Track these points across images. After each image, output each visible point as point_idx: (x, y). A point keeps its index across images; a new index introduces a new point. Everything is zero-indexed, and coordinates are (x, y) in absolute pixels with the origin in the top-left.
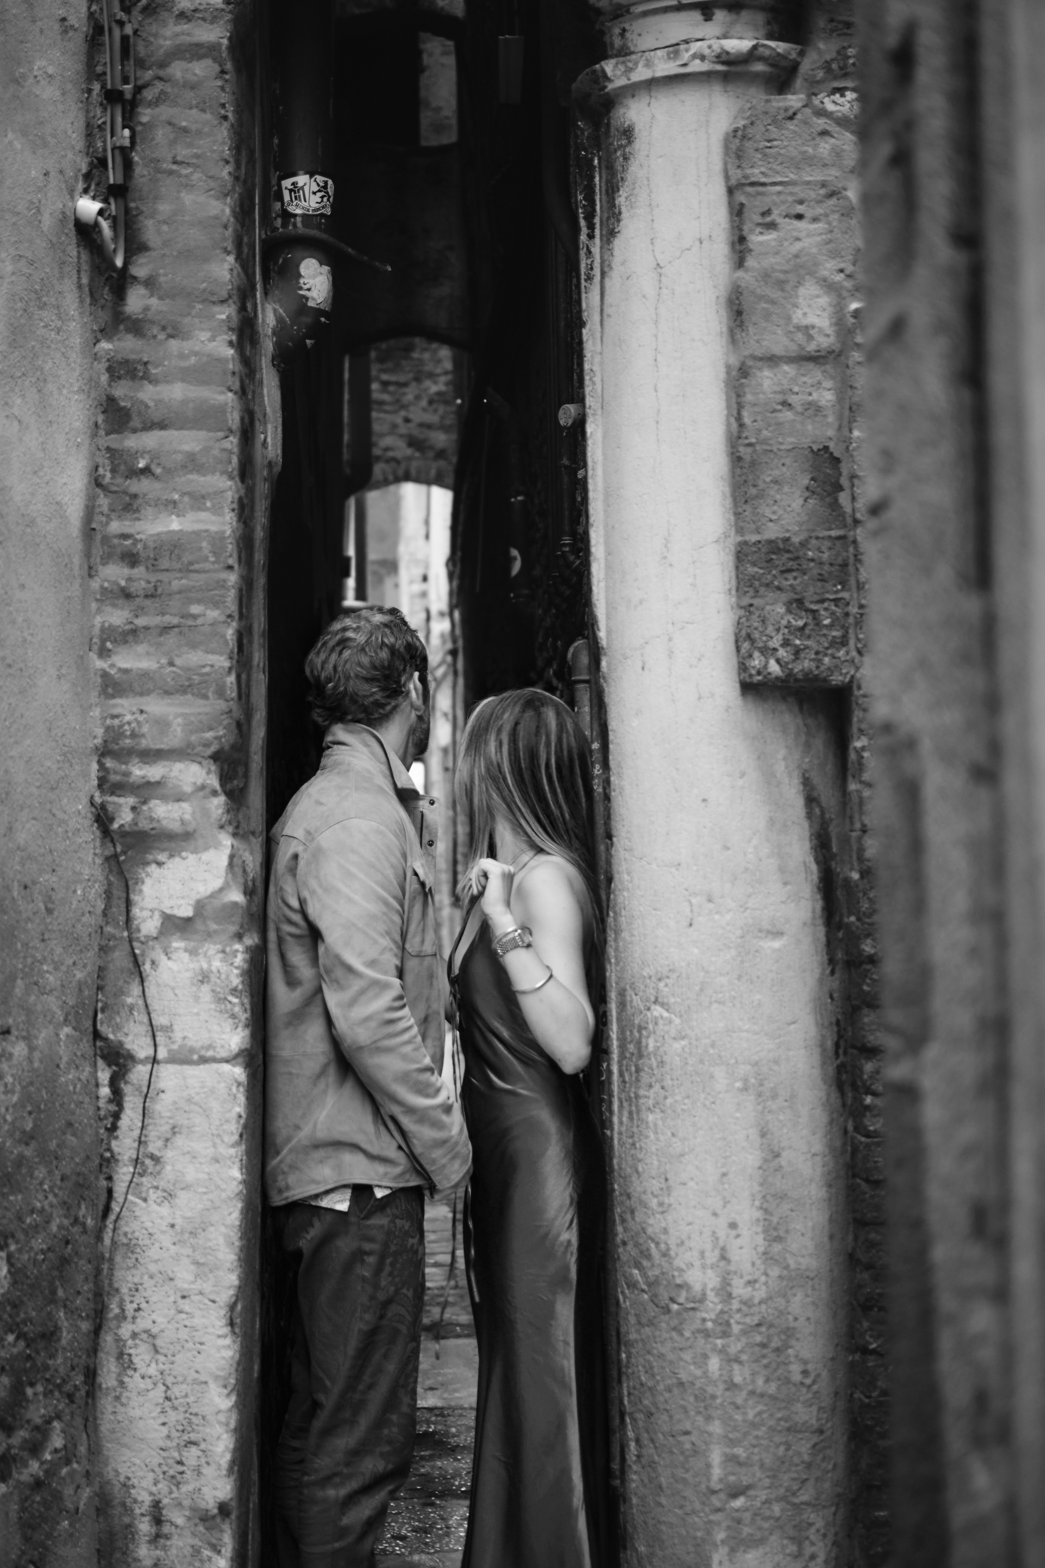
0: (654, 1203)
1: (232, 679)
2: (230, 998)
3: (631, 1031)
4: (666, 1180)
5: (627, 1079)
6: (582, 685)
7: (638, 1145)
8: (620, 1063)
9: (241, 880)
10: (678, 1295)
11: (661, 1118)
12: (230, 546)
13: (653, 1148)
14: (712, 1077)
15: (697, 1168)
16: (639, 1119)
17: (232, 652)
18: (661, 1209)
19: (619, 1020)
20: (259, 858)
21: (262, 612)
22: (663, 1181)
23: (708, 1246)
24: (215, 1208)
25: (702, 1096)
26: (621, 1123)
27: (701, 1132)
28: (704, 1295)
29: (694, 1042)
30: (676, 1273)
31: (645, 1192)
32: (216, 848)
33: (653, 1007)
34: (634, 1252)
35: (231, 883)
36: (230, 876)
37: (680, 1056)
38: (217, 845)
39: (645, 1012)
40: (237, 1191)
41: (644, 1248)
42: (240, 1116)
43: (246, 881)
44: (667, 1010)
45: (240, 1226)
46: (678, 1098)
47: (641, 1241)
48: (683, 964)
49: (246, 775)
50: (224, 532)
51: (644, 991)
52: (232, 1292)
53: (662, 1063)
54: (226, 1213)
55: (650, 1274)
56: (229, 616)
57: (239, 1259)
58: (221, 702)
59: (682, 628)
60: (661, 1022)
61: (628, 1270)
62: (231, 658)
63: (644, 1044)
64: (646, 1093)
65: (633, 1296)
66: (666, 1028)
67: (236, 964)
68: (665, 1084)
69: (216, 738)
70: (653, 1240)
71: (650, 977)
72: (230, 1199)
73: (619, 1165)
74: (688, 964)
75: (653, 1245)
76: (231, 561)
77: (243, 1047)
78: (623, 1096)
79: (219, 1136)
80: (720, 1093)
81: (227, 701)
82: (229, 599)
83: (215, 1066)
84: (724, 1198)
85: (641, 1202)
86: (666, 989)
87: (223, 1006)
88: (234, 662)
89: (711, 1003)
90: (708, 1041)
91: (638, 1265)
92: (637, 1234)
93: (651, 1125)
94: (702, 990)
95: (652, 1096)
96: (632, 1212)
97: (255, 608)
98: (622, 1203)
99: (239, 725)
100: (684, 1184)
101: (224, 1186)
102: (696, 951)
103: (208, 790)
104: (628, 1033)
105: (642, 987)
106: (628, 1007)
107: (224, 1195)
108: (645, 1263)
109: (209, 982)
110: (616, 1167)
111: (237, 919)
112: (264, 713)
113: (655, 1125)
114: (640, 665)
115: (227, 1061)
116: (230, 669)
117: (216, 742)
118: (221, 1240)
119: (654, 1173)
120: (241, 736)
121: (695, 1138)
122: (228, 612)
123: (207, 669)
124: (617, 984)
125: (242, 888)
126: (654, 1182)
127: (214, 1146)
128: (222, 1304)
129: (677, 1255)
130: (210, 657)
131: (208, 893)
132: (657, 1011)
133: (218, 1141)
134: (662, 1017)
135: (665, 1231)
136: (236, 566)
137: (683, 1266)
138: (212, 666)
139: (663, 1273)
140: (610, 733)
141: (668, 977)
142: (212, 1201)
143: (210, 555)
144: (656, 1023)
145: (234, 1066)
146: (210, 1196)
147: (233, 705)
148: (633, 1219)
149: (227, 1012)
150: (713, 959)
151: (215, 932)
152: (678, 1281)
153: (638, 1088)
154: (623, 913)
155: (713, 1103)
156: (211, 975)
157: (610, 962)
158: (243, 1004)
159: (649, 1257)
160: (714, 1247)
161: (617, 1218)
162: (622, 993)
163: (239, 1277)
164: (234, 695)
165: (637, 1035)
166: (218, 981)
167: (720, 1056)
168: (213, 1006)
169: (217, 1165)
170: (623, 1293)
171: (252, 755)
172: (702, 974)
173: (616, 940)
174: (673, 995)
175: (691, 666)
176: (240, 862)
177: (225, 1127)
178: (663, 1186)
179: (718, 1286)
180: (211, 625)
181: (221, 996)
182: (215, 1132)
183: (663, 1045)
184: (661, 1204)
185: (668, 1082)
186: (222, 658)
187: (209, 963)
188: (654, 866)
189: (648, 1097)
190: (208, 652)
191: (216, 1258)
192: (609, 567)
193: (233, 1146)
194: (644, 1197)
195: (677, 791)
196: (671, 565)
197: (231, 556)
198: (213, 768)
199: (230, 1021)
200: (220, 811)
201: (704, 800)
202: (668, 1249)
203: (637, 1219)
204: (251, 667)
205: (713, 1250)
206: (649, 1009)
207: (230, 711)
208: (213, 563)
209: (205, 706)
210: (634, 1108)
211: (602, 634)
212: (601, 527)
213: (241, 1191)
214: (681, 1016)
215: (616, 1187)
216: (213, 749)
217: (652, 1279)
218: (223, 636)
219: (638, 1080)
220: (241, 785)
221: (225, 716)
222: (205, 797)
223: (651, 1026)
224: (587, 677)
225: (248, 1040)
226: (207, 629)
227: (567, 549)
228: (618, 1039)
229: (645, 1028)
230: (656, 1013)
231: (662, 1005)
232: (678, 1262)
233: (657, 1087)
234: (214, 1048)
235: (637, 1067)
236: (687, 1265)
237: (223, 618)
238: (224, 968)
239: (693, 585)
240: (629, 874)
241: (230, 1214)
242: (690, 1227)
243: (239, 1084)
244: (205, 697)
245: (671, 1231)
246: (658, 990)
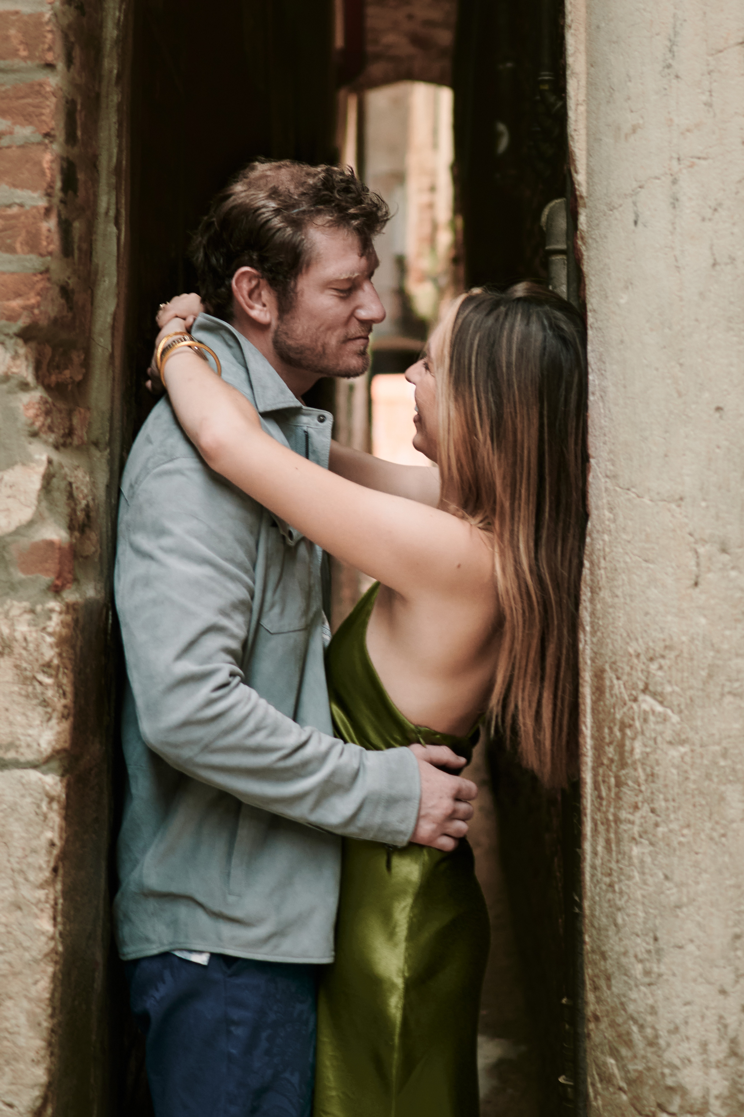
0: (638, 969)
1: (51, 224)
2: (41, 677)
3: (611, 729)
4: (656, 939)
5: (604, 794)
6: (559, 257)
7: (617, 888)
8: (594, 769)
9: (64, 509)
10: (670, 1102)
11: (650, 853)
12: (50, 36)
13: (639, 894)
14: (722, 798)
15: (699, 924)
16: (619, 852)
17: (51, 186)
18: (647, 980)
19: (595, 711)
20: (103, 478)
21: (114, 141)
22: (651, 941)
23: (713, 1036)
24: (15, 974)
25: (708, 825)
26: (595, 853)
27: (705, 876)
28: (706, 1103)
29: (699, 750)
30: (667, 1071)
31: (625, 954)
32: (24, 464)
33: (641, 697)
34: (609, 1034)
35: (46, 514)
36: (44, 504)
37: (677, 767)
38: (26, 461)
39: (629, 703)
40: (46, 949)
41: (622, 1030)
42: (52, 844)
43: (74, 511)
44: (661, 703)
45: (51, 999)
46: (674, 826)
47: (620, 1020)
48: (684, 638)
49: (87, 364)
50: (41, 15)
51: (629, 674)
52: (37, 1093)
53: (652, 776)
54: (30, 981)
55: (631, 1067)
56: (47, 135)
57: (50, 1044)
58: (33, 257)
59: (691, 166)
60: (652, 718)
61: (602, 1058)
62: (49, 195)
63: (627, 748)
64: (630, 817)
65: (606, 1093)
66: (659, 728)
67: (50, 630)
68: (656, 805)
69: (25, 308)
70: (635, 1022)
71: (638, 656)
72: (36, 961)
73: (592, 910)
74: (692, 640)
75: (635, 1029)
76: (50, 57)
77: (58, 747)
78: (598, 816)
79: (21, 872)
80: (732, 821)
81: (41, 255)
82: (47, 111)
83: (18, 773)
84: (737, 969)
85: (620, 966)
86: (660, 673)
87: (30, 689)
88: (56, 200)
89: (722, 695)
90: (717, 748)
91: (614, 1053)
92: (614, 1009)
93: (636, 861)
94: (710, 676)
95: (638, 822)
96: (608, 978)
97: (103, 135)
98: (595, 963)
99: (65, 291)
100: (681, 947)
101: (27, 944)
102: (703, 621)
103: (13, 382)
104: (606, 730)
105: (627, 669)
106: (608, 695)
107: (27, 956)
108: (624, 1051)
109: (11, 653)
110: (587, 912)
111: (53, 565)
112: (115, 280)
113: (642, 862)
114: (632, 218)
115: (35, 766)
116: (48, 211)
117: (25, 313)
118: (23, 1019)
119: (638, 928)
120: (71, 309)
121: (697, 883)
122: (46, 129)
123: (15, 210)
124: (593, 660)
125: (64, 521)
126: (639, 941)
127: (15, 886)
128: (22, 1110)
129: (668, 1045)
130: (19, 192)
131: (12, 528)
132: (647, 703)
133: (20, 879)
134: (653, 712)
135: (653, 1011)
136: (60, 66)
137: (677, 1062)
138: (21, 205)
139: (649, 1069)
140: (589, 314)
141: (663, 657)
142: (10, 964)
143: (21, 47)
144: (645, 720)
145: (44, 773)
146: (8, 957)
147: (55, 265)
148: (609, 987)
149: (36, 697)
150: (727, 633)
151: (21, 583)
152: (670, 1082)
153: (619, 808)
154: (603, 564)
155: (724, 835)
156: (15, 644)
157: (584, 630)
158: (59, 686)
159: (629, 1044)
160: (722, 1037)
161: (588, 982)
162: (599, 675)
163: (49, 1071)
164: (55, 246)
165: (618, 734)
166: (24, 652)
167: (734, 770)
168: (16, 688)
169: (19, 914)
170: (593, 1085)
171: (96, 337)
172: (712, 654)
173: (592, 601)
174: (669, 682)
175: (703, 220)
176: (63, 485)
177: (30, 860)
178: (651, 947)
179: (726, 1093)
180: (22, 147)
181: (28, 674)
182: (16, 866)
183: (654, 751)
184: (647, 973)
185: (660, 804)
186: (35, 195)
187: (12, 627)
188: (646, 500)
189: (633, 823)
190: (15, 186)
191: (14, 1043)
192: (591, 84)
193: (41, 887)
194: (624, 960)
195: (680, 395)
196: (677, 77)
197: (50, 49)
198: (22, 350)
199: (40, 709)
200: (32, 412)
201: (718, 409)
202: (657, 1037)
203: (614, 989)
204: (95, 214)
205: (719, 1042)
206: (635, 700)
207: (47, 271)
208: (25, 59)
209: (10, 262)
210: (612, 836)
211: (581, 178)
212: (582, 30)
213: (54, 951)
214: (680, 712)
215: (587, 939)
216: (22, 323)
217: (633, 1075)
218: (39, 163)
219: (618, 797)
220: (79, 378)
221: (39, 277)
222: (10, 392)
223: (637, 724)
224: (563, 246)
225: (66, 736)
226: (14, 153)
227: (546, 87)
228: (593, 737)
229: (630, 726)
230: (645, 706)
231: (654, 695)
232: (669, 1056)
233: (645, 809)
234: (17, 747)
235: (617, 777)
236: (682, 1060)
237: (38, 138)
238: (33, 635)
239: (709, 105)
240: (611, 510)
241: (36, 983)
242: (688, 1008)
243: (51, 799)
244: (11, 250)
245: (661, 1011)
246: (648, 674)
